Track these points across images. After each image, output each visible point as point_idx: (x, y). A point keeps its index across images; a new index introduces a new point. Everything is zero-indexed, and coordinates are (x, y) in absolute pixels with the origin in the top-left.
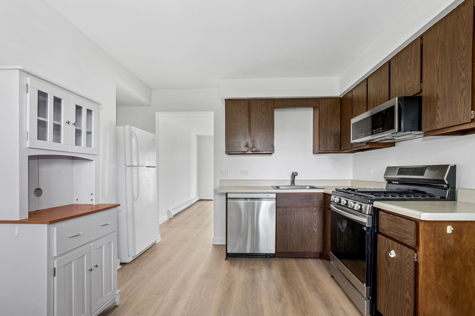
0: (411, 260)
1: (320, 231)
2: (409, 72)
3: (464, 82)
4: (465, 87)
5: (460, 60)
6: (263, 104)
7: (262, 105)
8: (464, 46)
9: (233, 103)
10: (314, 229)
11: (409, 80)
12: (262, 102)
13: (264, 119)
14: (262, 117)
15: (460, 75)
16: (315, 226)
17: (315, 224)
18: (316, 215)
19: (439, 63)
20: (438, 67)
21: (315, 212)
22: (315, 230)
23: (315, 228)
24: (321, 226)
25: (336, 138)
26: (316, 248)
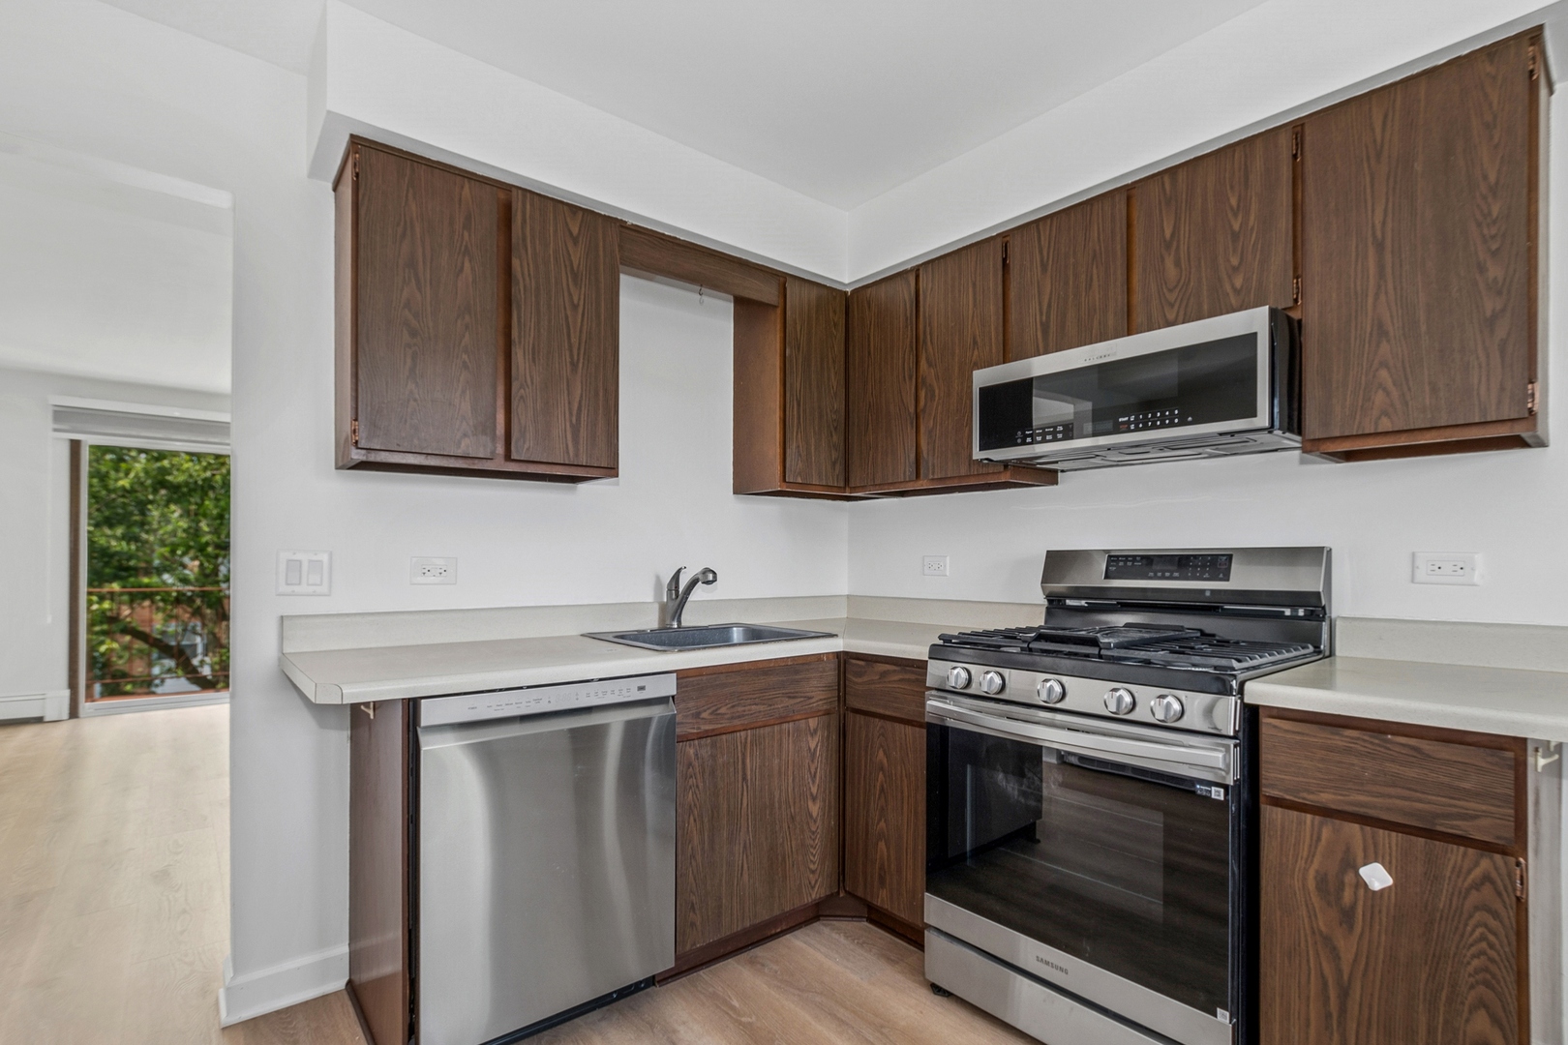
0: (1499, 894)
1: (830, 808)
2: (1235, 236)
3: (1499, 293)
4: (1503, 310)
5: (1479, 225)
6: (575, 231)
7: (571, 234)
8: (1497, 183)
9: (408, 172)
10: (810, 803)
11: (1235, 261)
12: (568, 220)
13: (575, 307)
14: (570, 295)
15: (1482, 269)
16: (814, 790)
17: (814, 782)
18: (817, 746)
19: (1384, 223)
20: (1379, 234)
21: (813, 733)
22: (815, 809)
23: (814, 799)
24: (833, 788)
25: (835, 438)
26: (816, 881)
